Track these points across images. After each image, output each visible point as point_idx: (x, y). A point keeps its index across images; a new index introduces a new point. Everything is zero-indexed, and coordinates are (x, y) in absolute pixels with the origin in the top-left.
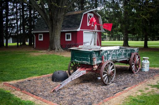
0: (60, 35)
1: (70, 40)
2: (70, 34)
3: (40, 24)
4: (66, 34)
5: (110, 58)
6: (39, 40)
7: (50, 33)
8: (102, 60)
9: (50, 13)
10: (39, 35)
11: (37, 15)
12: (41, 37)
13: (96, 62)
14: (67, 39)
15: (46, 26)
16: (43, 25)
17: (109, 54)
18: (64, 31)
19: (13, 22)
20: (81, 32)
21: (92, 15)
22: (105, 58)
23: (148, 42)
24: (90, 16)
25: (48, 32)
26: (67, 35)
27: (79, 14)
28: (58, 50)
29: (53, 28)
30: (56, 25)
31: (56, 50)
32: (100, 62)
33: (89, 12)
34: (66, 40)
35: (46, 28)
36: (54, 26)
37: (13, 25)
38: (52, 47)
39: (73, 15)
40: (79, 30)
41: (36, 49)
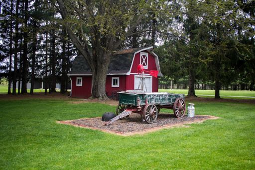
0: (105, 79)
1: (118, 86)
2: (118, 79)
3: (79, 64)
4: (113, 78)
5: (154, 101)
6: (77, 85)
7: (93, 77)
8: (145, 102)
9: (94, 52)
10: (77, 78)
11: (71, 51)
12: (80, 81)
13: (140, 103)
14: (114, 84)
15: (86, 67)
16: (82, 66)
17: (153, 98)
18: (110, 74)
19: (39, 60)
20: (132, 77)
21: (147, 55)
22: (148, 101)
23: (220, 91)
24: (144, 56)
25: (91, 75)
26: (114, 80)
27: (129, 53)
28: (103, 98)
29: (97, 70)
30: (102, 67)
31: (101, 98)
32: (143, 104)
33: (142, 51)
34: (113, 86)
35: (87, 69)
36: (98, 68)
37: (39, 64)
38: (96, 94)
39: (122, 54)
40: (129, 73)
41: (72, 97)
